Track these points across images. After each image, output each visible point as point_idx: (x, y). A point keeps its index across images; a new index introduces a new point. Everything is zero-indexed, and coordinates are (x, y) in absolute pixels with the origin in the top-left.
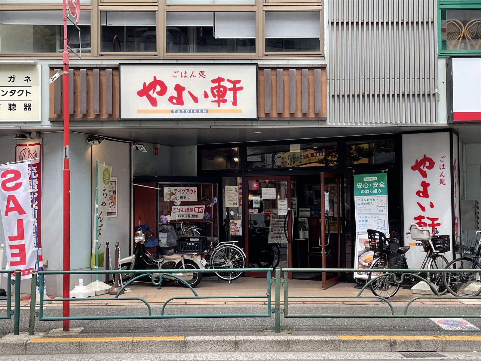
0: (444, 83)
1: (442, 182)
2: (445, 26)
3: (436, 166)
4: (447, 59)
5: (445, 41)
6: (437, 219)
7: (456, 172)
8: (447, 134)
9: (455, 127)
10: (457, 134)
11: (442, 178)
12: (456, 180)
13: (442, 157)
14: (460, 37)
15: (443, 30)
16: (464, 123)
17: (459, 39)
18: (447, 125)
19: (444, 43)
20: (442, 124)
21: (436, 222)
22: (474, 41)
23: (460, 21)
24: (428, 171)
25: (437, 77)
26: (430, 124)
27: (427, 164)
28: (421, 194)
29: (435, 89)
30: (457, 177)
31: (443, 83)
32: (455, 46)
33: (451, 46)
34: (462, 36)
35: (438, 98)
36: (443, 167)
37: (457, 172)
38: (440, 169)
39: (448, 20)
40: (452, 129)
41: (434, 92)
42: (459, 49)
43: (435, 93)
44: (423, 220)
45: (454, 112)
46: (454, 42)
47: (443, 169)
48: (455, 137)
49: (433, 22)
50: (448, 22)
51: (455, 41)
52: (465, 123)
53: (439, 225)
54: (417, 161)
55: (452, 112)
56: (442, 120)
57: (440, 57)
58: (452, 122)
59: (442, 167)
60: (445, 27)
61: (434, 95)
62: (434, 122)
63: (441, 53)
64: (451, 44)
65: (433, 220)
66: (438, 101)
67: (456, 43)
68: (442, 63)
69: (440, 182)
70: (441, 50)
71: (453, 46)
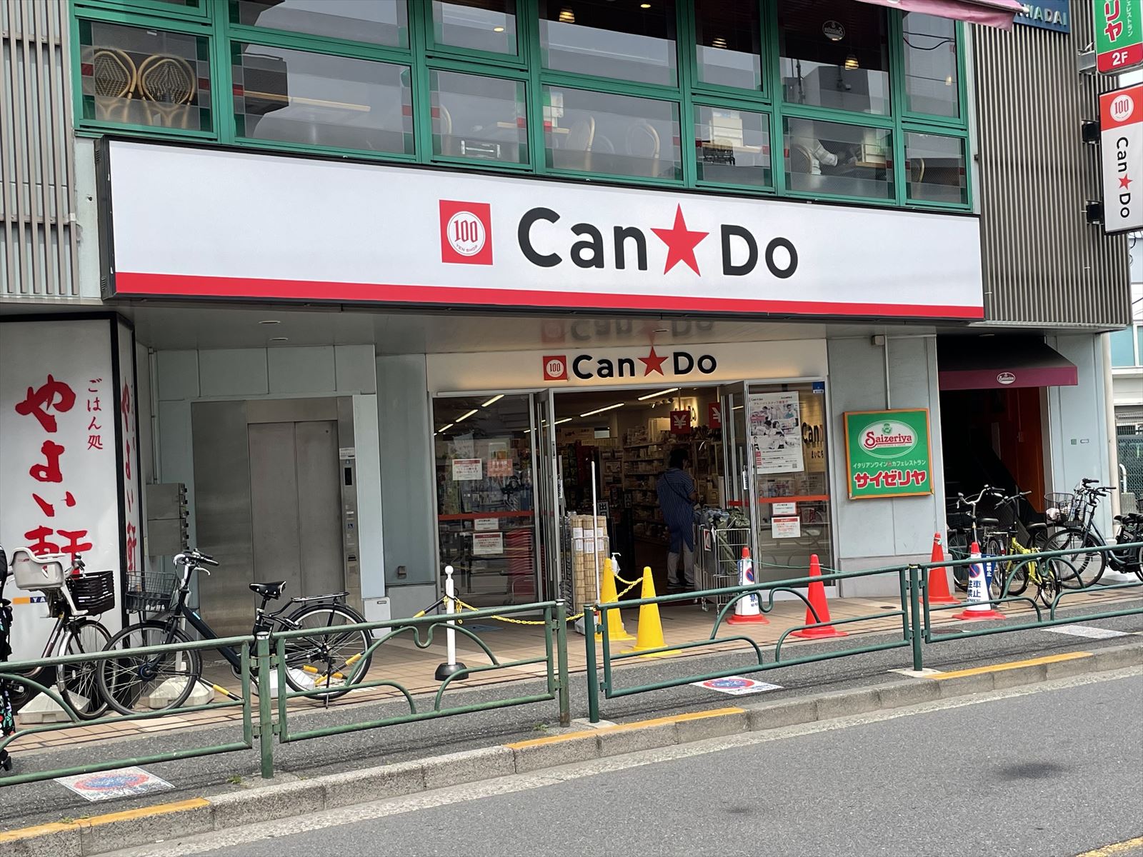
0: (90, 199)
1: (94, 441)
2: (91, 60)
3: (80, 403)
4: (97, 141)
5: (92, 98)
6: (83, 533)
7: (128, 418)
8: (105, 325)
9: (124, 309)
10: (130, 325)
11: (94, 432)
12: (128, 436)
13: (93, 381)
14: (129, 92)
15: (86, 70)
16: (143, 299)
17: (126, 96)
18: (101, 303)
19: (89, 101)
20: (87, 299)
21: (80, 541)
22: (160, 104)
23: (125, 52)
24: (59, 417)
25: (75, 184)
26: (59, 298)
27: (58, 398)
28: (43, 474)
29: (69, 213)
30: (133, 430)
31: (88, 200)
32: (117, 112)
33: (107, 111)
34: (132, 90)
35: (78, 234)
36: (96, 406)
37: (131, 417)
38: (89, 409)
39: (97, 47)
40: (116, 312)
41: (67, 221)
42: (125, 123)
43: (70, 223)
44: (48, 539)
45: (116, 271)
46: (114, 102)
47: (95, 409)
48: (123, 331)
49: (58, 47)
50: (96, 51)
51: (115, 100)
52: (145, 300)
53: (87, 547)
54: (30, 390)
55: (112, 272)
56: (90, 291)
57: (80, 134)
58: (112, 296)
59: (93, 405)
60: (90, 62)
61: (67, 227)
62: (70, 293)
63: (81, 126)
64: (106, 107)
65: (73, 536)
66: (78, 242)
67: (120, 104)
68: (84, 151)
69: (89, 442)
70: (82, 117)
71: (112, 111)
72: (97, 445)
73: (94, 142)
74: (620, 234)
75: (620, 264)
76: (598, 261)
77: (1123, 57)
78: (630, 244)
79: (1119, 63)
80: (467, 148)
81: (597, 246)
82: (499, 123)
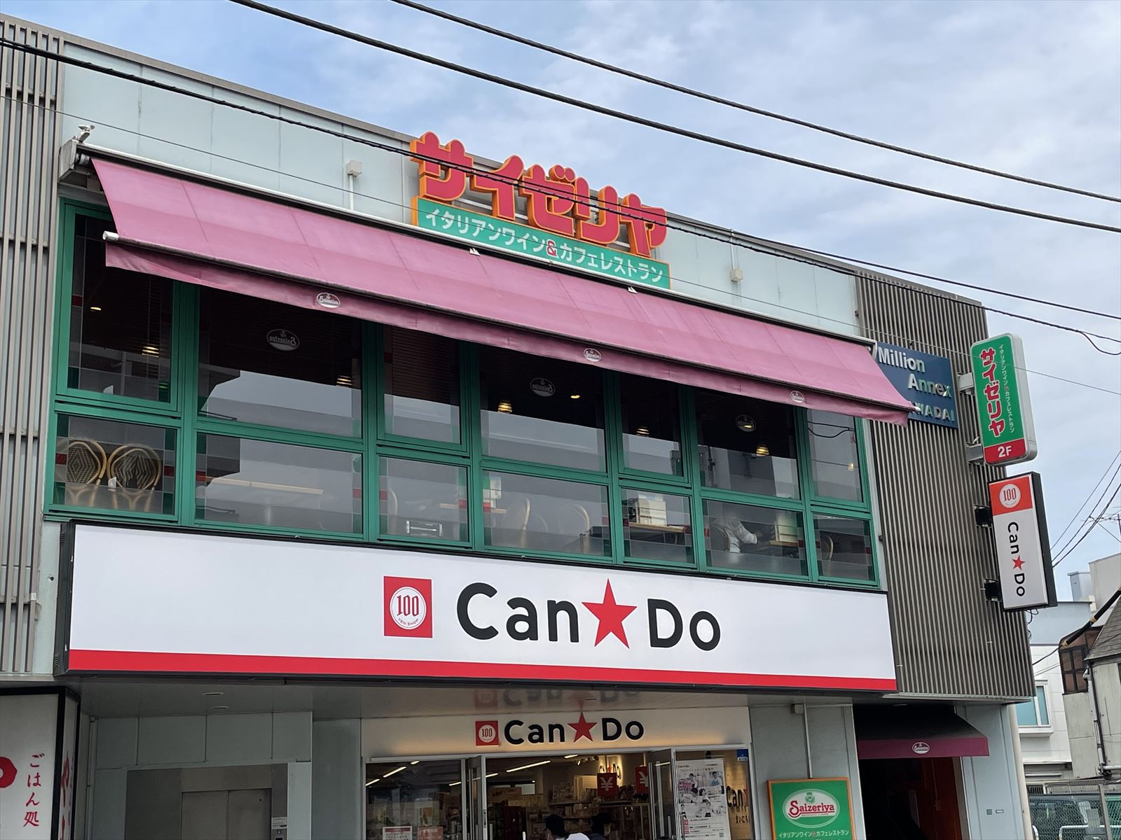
0: (52, 579)
1: (31, 818)
2: (64, 450)
3: (20, 779)
4: (64, 524)
5: (64, 484)
7: (67, 792)
8: (53, 699)
9: (74, 684)
10: (76, 696)
11: (32, 808)
12: (64, 811)
13: (36, 756)
14: (98, 478)
15: (60, 459)
16: (93, 675)
17: (94, 482)
18: (52, 680)
19: (59, 489)
20: (39, 676)
22: (129, 490)
23: (98, 443)
25: (38, 565)
26: (12, 675)
29: (30, 592)
30: (70, 804)
31: (50, 580)
32: (85, 497)
33: (75, 495)
34: (101, 477)
35: (37, 612)
36: (36, 782)
37: (69, 791)
38: (29, 785)
39: (73, 438)
40: (64, 687)
41: (28, 600)
42: (91, 507)
43: (30, 603)
45: (71, 648)
46: (82, 488)
47: (35, 785)
48: (70, 705)
49: (36, 439)
50: (71, 442)
51: (84, 486)
52: (95, 677)
55: (66, 650)
56: (42, 668)
57: (48, 518)
58: (63, 673)
59: (33, 781)
60: (65, 452)
61: (27, 606)
62: (23, 670)
63: (50, 511)
64: (75, 492)
66: (36, 620)
67: (87, 490)
68: (51, 533)
69: (26, 819)
70: (52, 503)
71: (80, 496)
72: (33, 821)
73: (61, 526)
74: (553, 608)
75: (553, 636)
76: (532, 634)
77: (1008, 451)
78: (563, 617)
79: (1004, 455)
80: (412, 528)
81: (532, 619)
82: (441, 504)
